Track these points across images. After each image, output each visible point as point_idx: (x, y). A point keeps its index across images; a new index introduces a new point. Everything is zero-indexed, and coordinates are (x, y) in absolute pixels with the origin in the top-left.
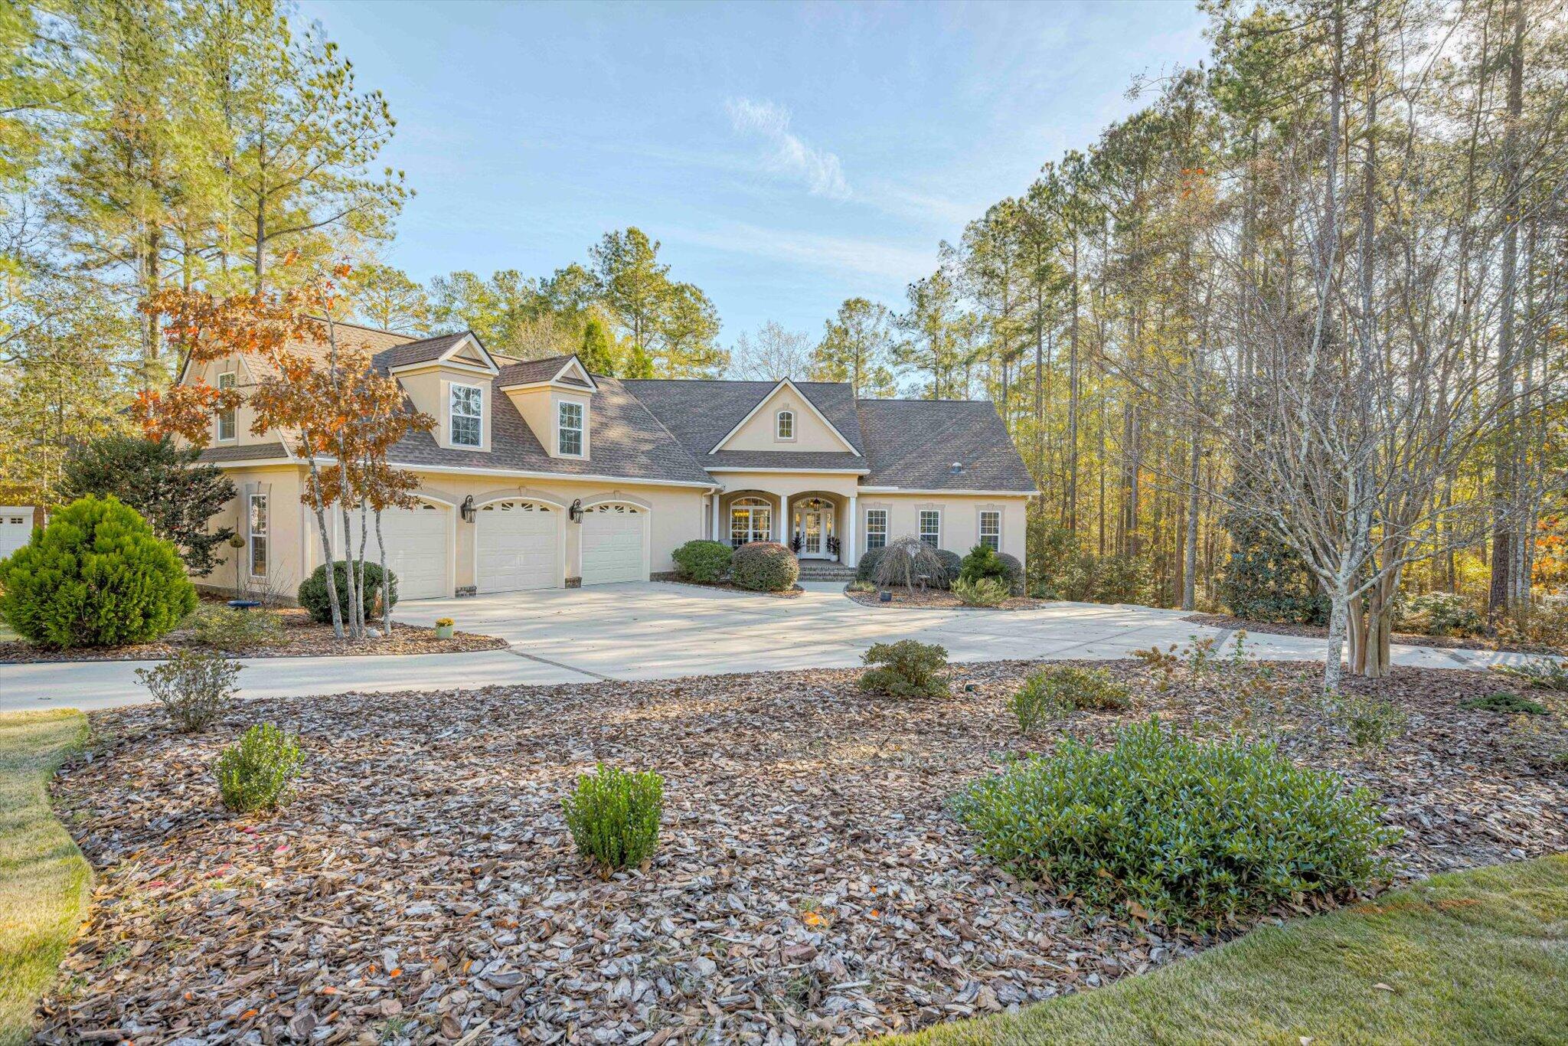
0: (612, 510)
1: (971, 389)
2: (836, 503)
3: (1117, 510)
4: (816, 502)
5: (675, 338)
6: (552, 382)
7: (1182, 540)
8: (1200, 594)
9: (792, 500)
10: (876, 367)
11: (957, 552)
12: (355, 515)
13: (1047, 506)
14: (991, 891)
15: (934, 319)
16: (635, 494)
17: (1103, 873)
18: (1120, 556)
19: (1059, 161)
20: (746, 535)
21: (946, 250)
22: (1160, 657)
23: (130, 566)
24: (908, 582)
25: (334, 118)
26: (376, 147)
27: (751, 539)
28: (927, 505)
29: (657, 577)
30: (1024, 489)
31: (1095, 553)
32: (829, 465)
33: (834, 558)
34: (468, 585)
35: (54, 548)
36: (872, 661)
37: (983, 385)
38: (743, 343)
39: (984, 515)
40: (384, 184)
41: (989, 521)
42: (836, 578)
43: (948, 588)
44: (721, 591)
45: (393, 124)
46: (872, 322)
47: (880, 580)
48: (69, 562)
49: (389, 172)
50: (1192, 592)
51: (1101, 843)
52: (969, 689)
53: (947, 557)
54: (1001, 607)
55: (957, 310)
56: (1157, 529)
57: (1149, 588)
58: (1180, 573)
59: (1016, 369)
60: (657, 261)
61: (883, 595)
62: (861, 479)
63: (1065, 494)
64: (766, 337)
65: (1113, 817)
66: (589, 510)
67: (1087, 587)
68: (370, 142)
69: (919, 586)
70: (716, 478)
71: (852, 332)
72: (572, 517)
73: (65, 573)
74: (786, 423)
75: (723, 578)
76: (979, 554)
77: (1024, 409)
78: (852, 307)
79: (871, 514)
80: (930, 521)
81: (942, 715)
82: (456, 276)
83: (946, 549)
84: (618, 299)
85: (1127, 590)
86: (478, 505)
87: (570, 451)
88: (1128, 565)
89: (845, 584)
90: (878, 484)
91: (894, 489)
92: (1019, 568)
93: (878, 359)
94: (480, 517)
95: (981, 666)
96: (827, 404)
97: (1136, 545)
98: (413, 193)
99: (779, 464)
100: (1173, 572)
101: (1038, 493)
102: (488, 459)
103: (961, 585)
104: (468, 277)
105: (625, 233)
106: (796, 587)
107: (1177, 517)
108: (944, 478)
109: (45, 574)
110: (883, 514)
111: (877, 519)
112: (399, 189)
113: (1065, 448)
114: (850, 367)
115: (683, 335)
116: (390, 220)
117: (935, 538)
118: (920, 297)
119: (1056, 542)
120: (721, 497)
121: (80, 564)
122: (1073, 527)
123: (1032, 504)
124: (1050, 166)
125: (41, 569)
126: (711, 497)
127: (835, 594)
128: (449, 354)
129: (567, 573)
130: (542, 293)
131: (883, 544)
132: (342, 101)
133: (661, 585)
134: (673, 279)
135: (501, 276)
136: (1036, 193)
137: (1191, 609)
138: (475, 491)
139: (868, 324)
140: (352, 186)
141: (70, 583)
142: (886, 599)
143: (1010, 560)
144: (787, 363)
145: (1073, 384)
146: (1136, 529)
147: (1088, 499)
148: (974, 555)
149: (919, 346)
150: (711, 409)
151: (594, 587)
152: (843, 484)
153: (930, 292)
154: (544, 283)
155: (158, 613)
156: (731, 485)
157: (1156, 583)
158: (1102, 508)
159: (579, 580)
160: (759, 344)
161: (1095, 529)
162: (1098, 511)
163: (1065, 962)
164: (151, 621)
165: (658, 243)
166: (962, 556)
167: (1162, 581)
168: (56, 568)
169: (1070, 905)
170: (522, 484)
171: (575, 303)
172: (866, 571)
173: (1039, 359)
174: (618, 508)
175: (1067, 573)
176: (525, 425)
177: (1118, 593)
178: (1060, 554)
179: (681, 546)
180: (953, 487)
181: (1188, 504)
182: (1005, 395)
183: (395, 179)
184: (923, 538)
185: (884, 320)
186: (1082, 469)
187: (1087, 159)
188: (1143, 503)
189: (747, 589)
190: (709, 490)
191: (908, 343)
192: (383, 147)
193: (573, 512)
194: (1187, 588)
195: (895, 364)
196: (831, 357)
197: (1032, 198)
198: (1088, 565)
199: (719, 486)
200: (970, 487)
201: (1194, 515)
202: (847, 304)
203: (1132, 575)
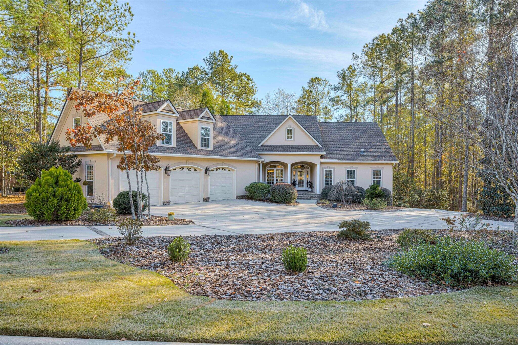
0: (221, 170)
1: (366, 116)
2: (312, 166)
3: (432, 169)
4: (303, 166)
5: (238, 96)
6: (199, 119)
7: (461, 182)
8: (470, 205)
9: (292, 165)
10: (324, 107)
11: (363, 187)
12: (139, 173)
13: (401, 167)
14: (402, 279)
15: (350, 86)
16: (231, 163)
17: (434, 274)
18: (434, 189)
19: (405, 18)
20: (273, 180)
21: (355, 57)
22: (450, 220)
23: (70, 192)
24: (344, 200)
25: (109, 14)
26: (126, 25)
27: (275, 182)
28: (349, 167)
29: (239, 198)
30: (392, 160)
31: (422, 187)
32: (308, 151)
33: (310, 190)
34: (167, 200)
35: (47, 186)
36: (342, 227)
37: (371, 114)
38: (268, 98)
39: (374, 171)
40: (127, 38)
41: (377, 174)
42: (311, 198)
43: (360, 203)
44: (265, 203)
45: (133, 15)
46: (322, 88)
47: (331, 199)
48: (52, 190)
49: (129, 33)
50: (466, 204)
51: (433, 267)
52: (378, 237)
53: (359, 189)
54: (383, 210)
55: (359, 82)
56: (450, 177)
57: (447, 203)
58: (461, 196)
59: (386, 107)
60: (230, 64)
61: (334, 205)
62: (322, 157)
63: (409, 162)
64: (278, 95)
65: (437, 260)
66: (212, 170)
67: (419, 202)
68: (123, 23)
69: (348, 201)
70: (261, 156)
71: (314, 92)
72: (206, 173)
73: (50, 194)
74: (290, 133)
75: (266, 198)
76: (374, 187)
77: (390, 124)
78: (314, 81)
79: (326, 171)
80: (351, 174)
81: (371, 245)
82: (149, 72)
83: (358, 186)
84: (215, 80)
85: (437, 204)
86: (171, 168)
87: (205, 147)
88: (438, 192)
89: (316, 201)
90: (329, 158)
91: (336, 161)
92: (390, 194)
93: (325, 103)
94: (172, 173)
95: (381, 231)
96: (306, 125)
97: (441, 185)
98: (138, 42)
99: (287, 151)
100: (458, 196)
101: (398, 162)
102: (174, 150)
103: (366, 201)
104: (153, 72)
105: (218, 52)
106: (296, 202)
107: (459, 172)
108: (357, 155)
109: (44, 195)
110: (331, 171)
111: (328, 173)
112: (133, 40)
113: (409, 141)
114: (313, 107)
115: (241, 95)
116: (129, 53)
117: (354, 181)
118: (343, 76)
119: (405, 183)
120: (263, 164)
121: (55, 191)
122: (413, 176)
123: (395, 166)
124: (401, 20)
125: (43, 193)
126: (259, 164)
127: (312, 205)
128: (161, 109)
129: (203, 196)
130: (182, 78)
131: (331, 184)
132: (112, 7)
133: (240, 201)
134: (238, 71)
135: (166, 71)
136: (395, 31)
137: (466, 211)
138: (170, 163)
139: (320, 88)
140: (115, 40)
141: (52, 198)
142: (335, 207)
143: (386, 190)
144: (287, 107)
145: (412, 113)
146: (441, 177)
147: (420, 163)
148: (371, 188)
149: (342, 98)
150: (258, 127)
151: (215, 202)
152: (315, 159)
153: (347, 73)
154: (183, 74)
155: (78, 209)
156: (267, 159)
157: (450, 201)
158: (425, 168)
159: (208, 198)
160: (275, 98)
161: (422, 177)
162: (424, 169)
163: (425, 291)
164: (76, 212)
165: (232, 56)
166: (365, 189)
167: (453, 200)
168: (48, 193)
169: (425, 282)
170: (187, 160)
171: (196, 82)
172: (325, 195)
173: (397, 103)
174: (224, 169)
175: (410, 196)
176: (187, 136)
177: (433, 205)
178: (407, 188)
179: (248, 185)
180: (361, 160)
181: (464, 166)
182: (382, 119)
183: (131, 36)
184: (348, 181)
185: (327, 86)
186: (416, 151)
187: (418, 17)
188: (444, 165)
189: (276, 202)
190: (259, 161)
191: (338, 97)
192: (128, 25)
193: (206, 171)
194: (463, 202)
195: (333, 106)
196: (304, 103)
197: (393, 33)
198: (419, 193)
199: (263, 160)
200: (368, 160)
201: (467, 170)
202: (312, 80)
203: (439, 197)
